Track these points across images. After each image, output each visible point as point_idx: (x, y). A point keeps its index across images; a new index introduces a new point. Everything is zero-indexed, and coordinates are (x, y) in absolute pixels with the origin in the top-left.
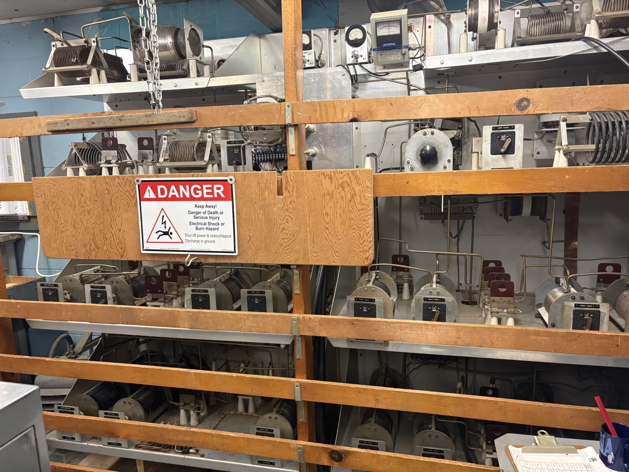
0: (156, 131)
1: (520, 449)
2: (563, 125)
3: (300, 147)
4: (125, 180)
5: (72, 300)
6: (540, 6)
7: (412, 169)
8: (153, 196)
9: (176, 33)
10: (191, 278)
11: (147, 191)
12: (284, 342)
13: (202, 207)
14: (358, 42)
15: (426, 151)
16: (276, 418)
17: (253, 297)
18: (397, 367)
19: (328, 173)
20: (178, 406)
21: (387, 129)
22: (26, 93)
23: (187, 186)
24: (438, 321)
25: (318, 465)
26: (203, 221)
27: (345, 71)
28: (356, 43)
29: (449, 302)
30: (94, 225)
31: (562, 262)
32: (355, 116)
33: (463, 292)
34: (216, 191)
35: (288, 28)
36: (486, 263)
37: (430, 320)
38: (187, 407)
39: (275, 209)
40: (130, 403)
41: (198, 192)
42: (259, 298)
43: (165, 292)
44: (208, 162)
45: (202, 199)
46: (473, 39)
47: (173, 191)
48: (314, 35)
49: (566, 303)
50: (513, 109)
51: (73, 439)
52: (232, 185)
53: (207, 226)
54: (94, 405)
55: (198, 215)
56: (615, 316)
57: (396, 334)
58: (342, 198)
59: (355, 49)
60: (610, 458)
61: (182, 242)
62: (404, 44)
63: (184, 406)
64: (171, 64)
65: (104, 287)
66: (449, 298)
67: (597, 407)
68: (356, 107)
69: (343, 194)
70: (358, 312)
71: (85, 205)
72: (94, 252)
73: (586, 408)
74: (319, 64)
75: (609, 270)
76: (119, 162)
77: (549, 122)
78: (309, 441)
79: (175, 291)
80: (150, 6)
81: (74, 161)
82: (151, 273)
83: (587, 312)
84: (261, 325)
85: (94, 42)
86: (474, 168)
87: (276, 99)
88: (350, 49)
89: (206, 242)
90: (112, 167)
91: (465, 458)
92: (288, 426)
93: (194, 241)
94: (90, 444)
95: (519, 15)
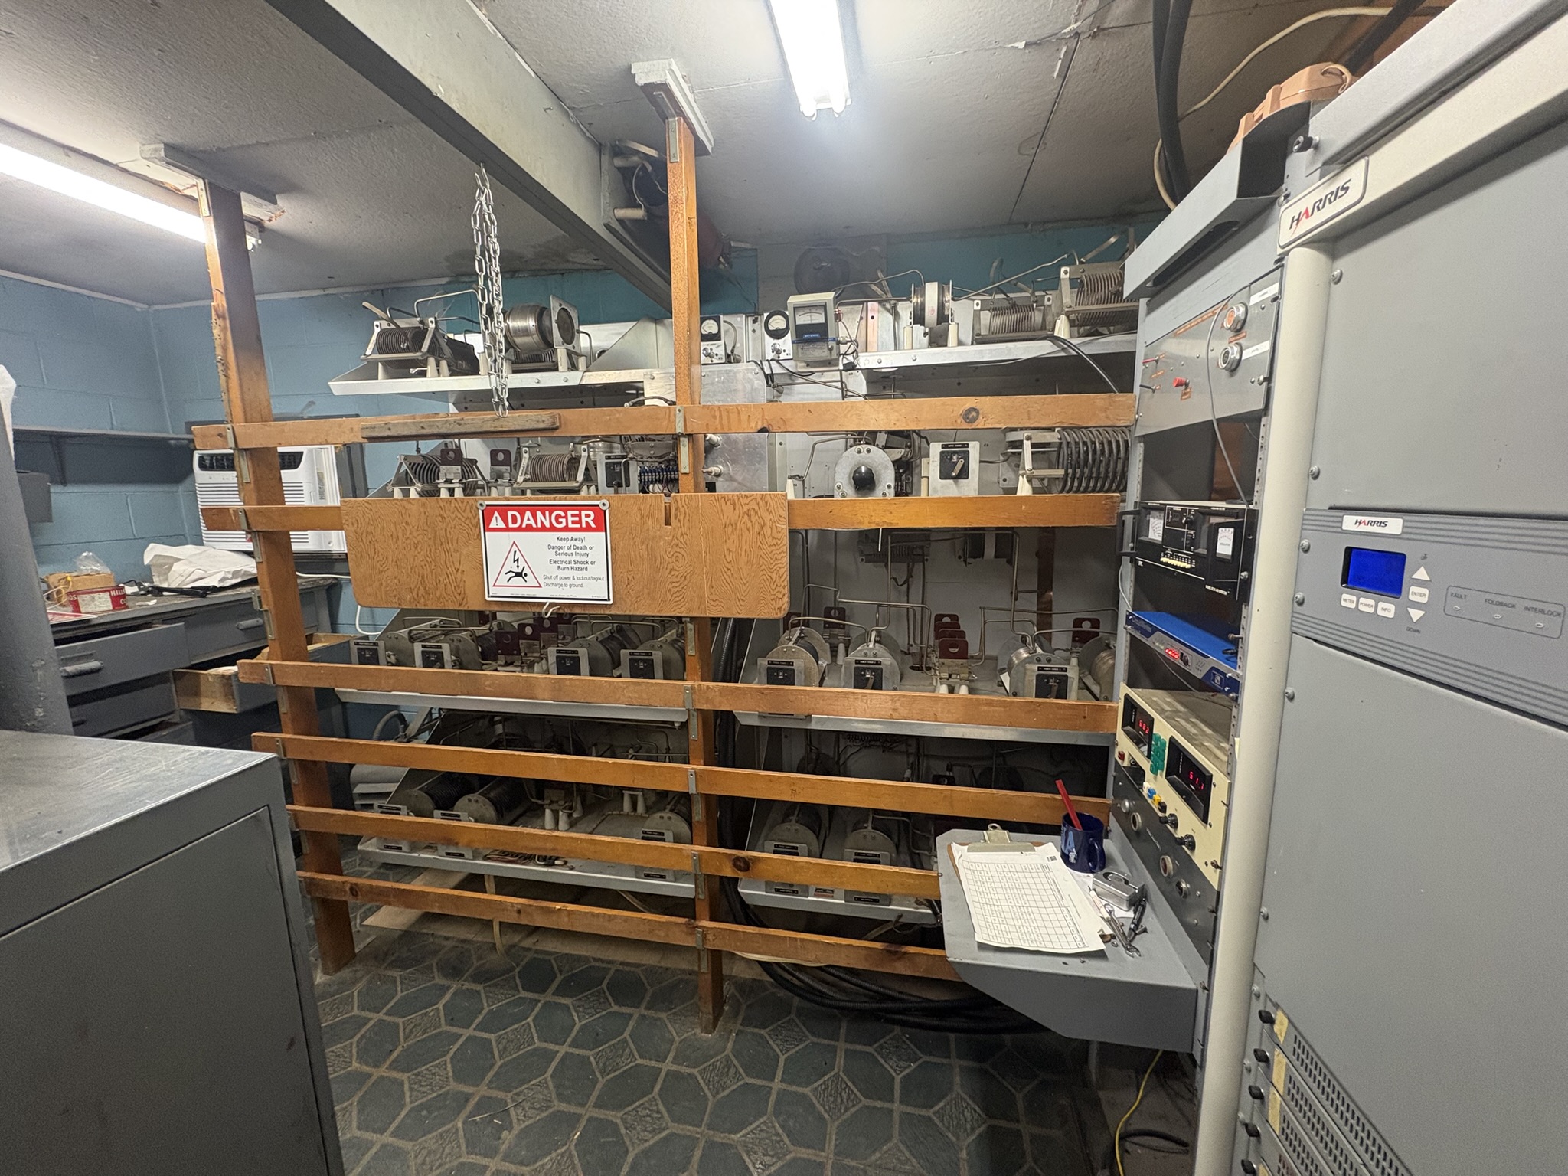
0: (518, 439)
1: (966, 847)
2: (1027, 444)
3: (694, 465)
4: (465, 504)
5: (398, 664)
6: (1004, 296)
7: (843, 496)
8: (502, 525)
9: (541, 313)
10: (561, 637)
11: (494, 518)
12: (678, 719)
13: (566, 540)
14: (780, 332)
15: (860, 473)
16: (670, 818)
17: (637, 661)
18: (828, 750)
19: (730, 497)
20: (542, 806)
21: (815, 444)
22: (338, 387)
23: (547, 513)
24: (873, 688)
25: (721, 878)
26: (567, 559)
27: (758, 369)
28: (777, 334)
29: (886, 665)
30: (422, 563)
31: (1034, 618)
32: (765, 425)
33: (913, 654)
34: (584, 519)
35: (679, 310)
36: (939, 617)
37: (863, 688)
38: (555, 806)
39: (661, 544)
40: (477, 801)
41: (560, 520)
42: (644, 661)
43: (523, 654)
44: (582, 483)
45: (566, 529)
46: (925, 334)
47: (528, 519)
48: (724, 321)
49: (1028, 666)
50: (959, 422)
51: (399, 849)
52: (605, 511)
53: (573, 565)
54: (429, 804)
55: (561, 551)
56: (1089, 681)
57: (818, 706)
58: (748, 530)
59: (776, 341)
60: (1072, 856)
61: (540, 587)
62: (831, 335)
63: (550, 804)
64: (535, 353)
65: (440, 647)
66: (887, 661)
67: (1058, 793)
68: (766, 413)
69: (749, 524)
70: (772, 680)
71: (411, 537)
72: (422, 600)
73: (1048, 796)
74: (731, 358)
75: (1086, 626)
76: (464, 481)
77: (1016, 441)
78: (708, 845)
79: (537, 652)
80: (494, 274)
81: (404, 481)
82: (508, 629)
83: (1051, 676)
84: (645, 696)
85: (432, 322)
86: (923, 495)
87: (666, 401)
88: (769, 341)
89: (571, 586)
90: (454, 488)
91: (909, 864)
92: (684, 828)
93: (556, 585)
94: (422, 856)
95: (979, 308)
